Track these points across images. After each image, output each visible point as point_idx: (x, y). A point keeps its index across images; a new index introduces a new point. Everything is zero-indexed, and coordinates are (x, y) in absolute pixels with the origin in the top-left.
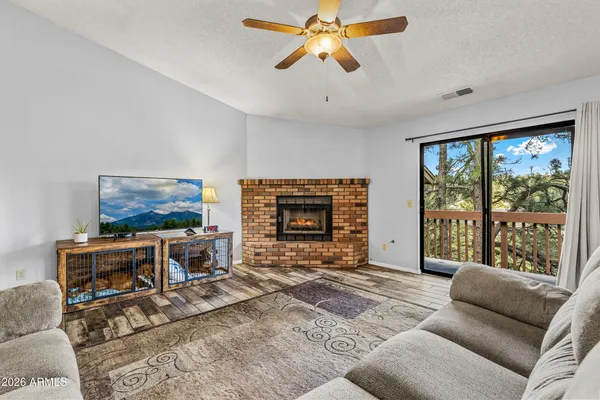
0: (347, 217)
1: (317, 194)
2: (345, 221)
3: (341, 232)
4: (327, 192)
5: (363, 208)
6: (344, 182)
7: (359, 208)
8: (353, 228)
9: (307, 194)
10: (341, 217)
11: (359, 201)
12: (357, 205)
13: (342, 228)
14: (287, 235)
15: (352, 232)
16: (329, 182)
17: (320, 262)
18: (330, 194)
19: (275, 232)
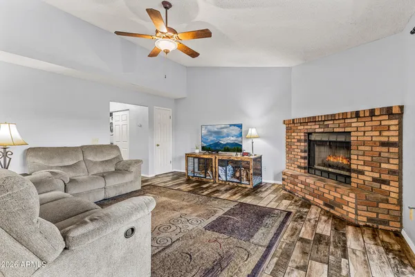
0: (370, 159)
1: (336, 130)
2: (365, 163)
3: (360, 177)
4: (345, 128)
5: (393, 150)
6: (362, 115)
7: (385, 149)
8: (377, 175)
9: (326, 130)
10: (360, 158)
11: (385, 139)
12: (383, 144)
13: (362, 172)
14: (316, 169)
15: (375, 180)
16: (344, 116)
17: (321, 202)
18: (348, 129)
19: (307, 165)
